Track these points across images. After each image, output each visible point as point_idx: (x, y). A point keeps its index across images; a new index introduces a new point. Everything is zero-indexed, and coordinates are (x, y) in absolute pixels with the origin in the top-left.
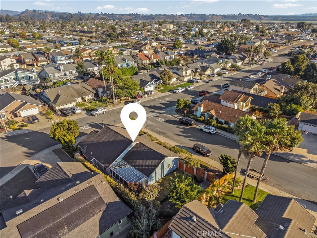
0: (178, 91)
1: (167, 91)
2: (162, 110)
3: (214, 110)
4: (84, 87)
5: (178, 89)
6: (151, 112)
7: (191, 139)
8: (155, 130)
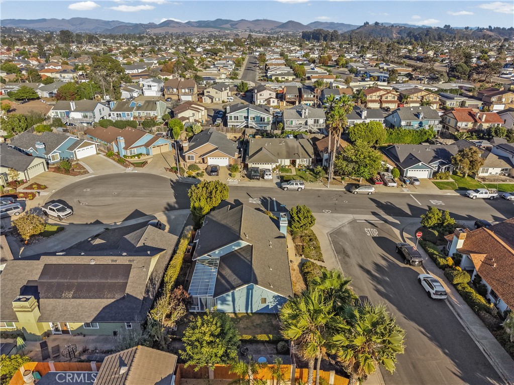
0: (475, 194)
1: (453, 189)
2: (397, 217)
3: (485, 255)
4: (302, 146)
5: (477, 191)
6: (372, 212)
7: (379, 287)
8: (341, 243)
